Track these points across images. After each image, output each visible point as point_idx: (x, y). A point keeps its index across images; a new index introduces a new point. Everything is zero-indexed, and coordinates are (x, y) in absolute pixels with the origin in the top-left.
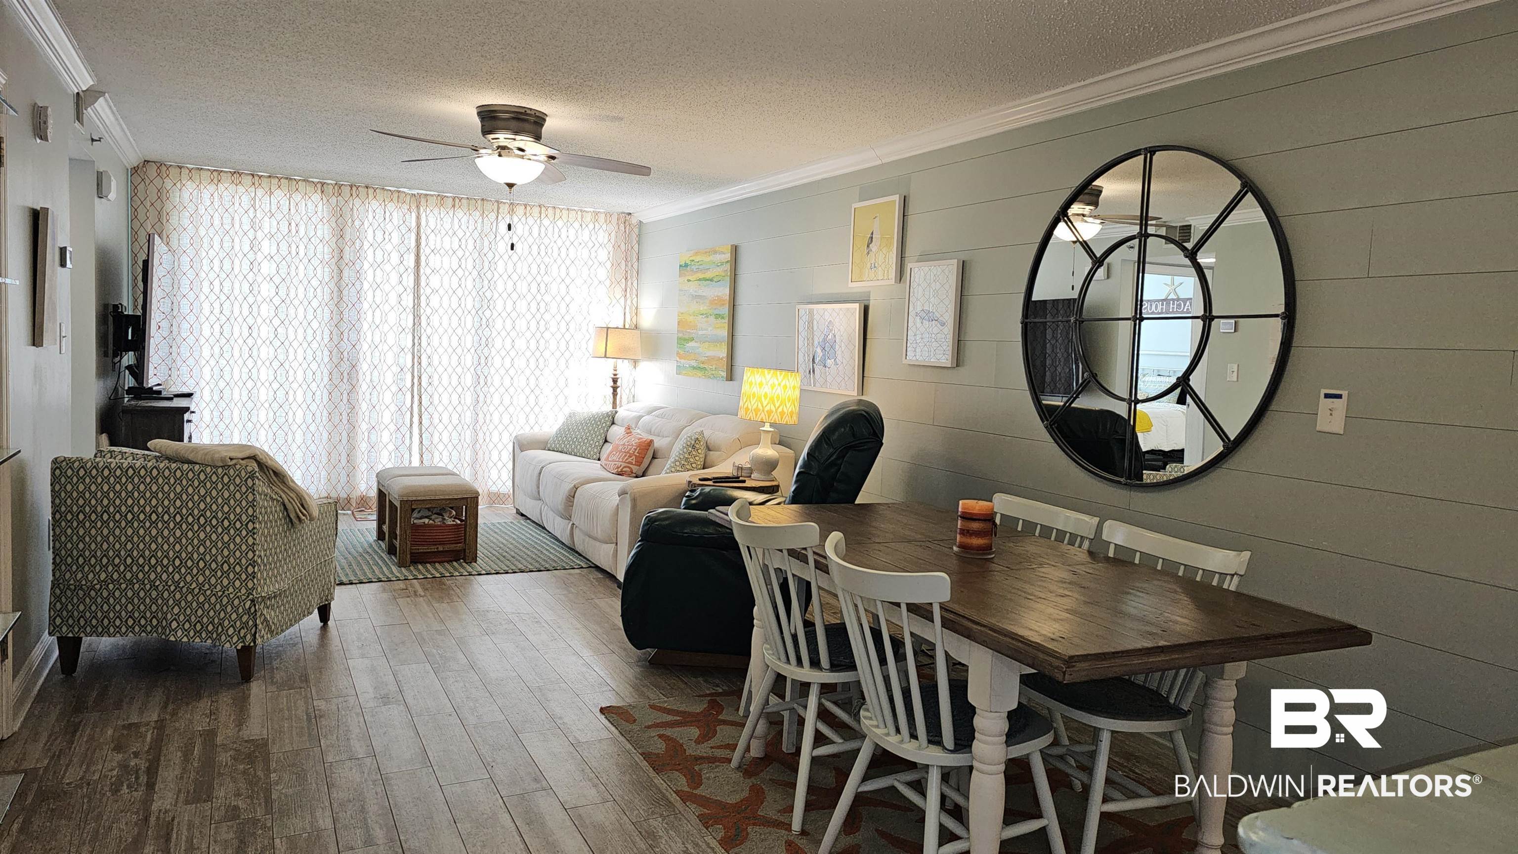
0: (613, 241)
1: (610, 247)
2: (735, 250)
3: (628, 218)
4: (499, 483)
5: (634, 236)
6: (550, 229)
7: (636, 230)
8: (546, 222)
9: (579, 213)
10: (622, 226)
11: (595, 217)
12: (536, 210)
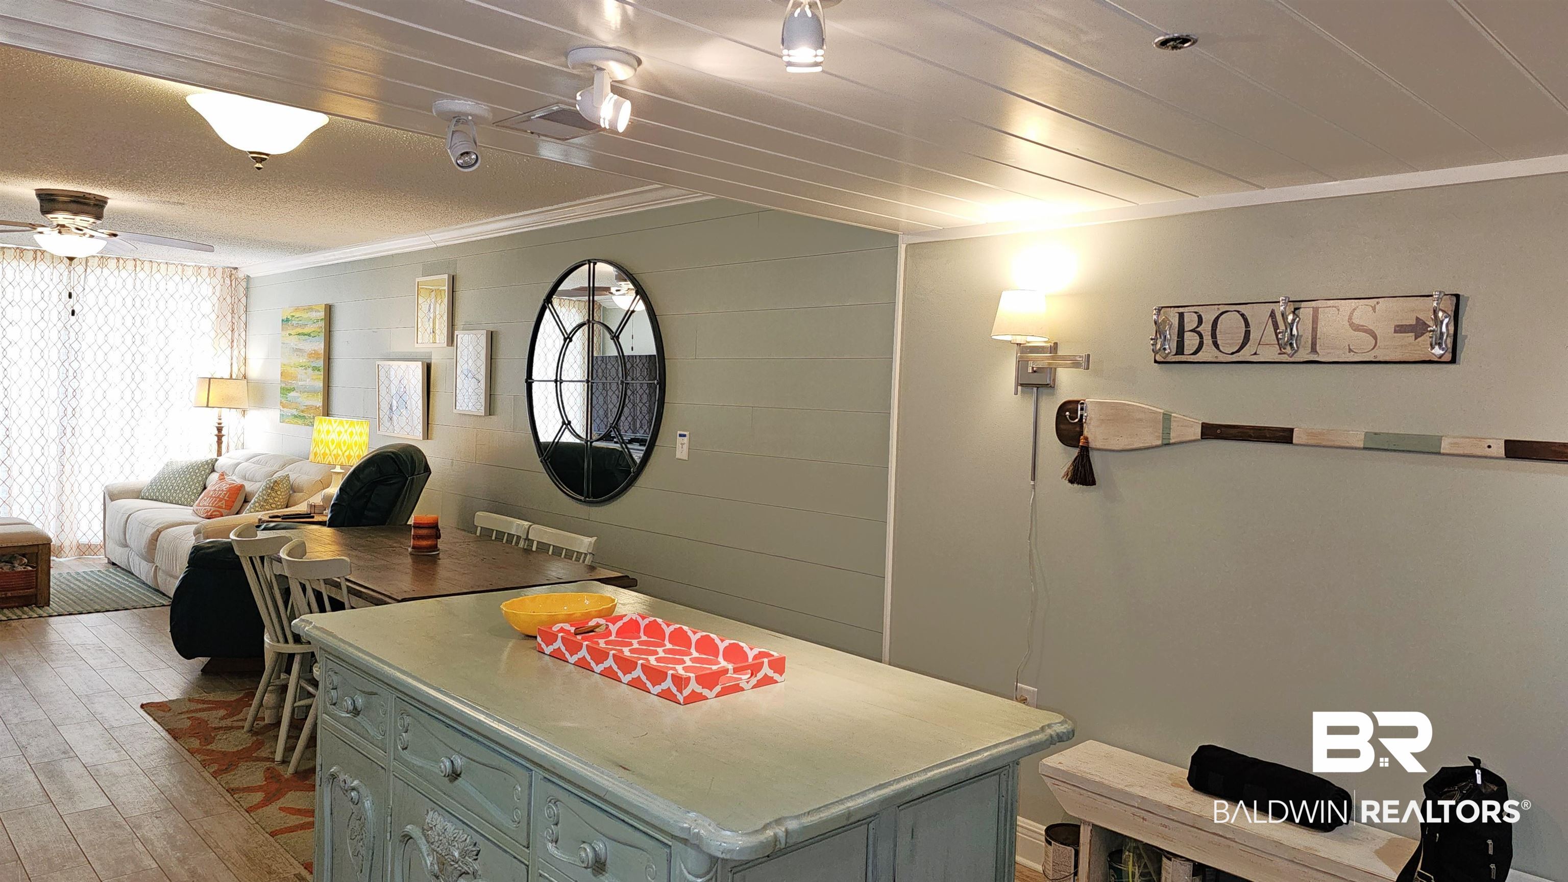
0: (218, 294)
1: (215, 299)
2: (329, 309)
3: (234, 272)
4: (90, 535)
5: (241, 290)
6: (146, 282)
7: (244, 284)
8: (142, 275)
9: (179, 267)
10: (228, 281)
11: (197, 271)
12: (130, 264)
